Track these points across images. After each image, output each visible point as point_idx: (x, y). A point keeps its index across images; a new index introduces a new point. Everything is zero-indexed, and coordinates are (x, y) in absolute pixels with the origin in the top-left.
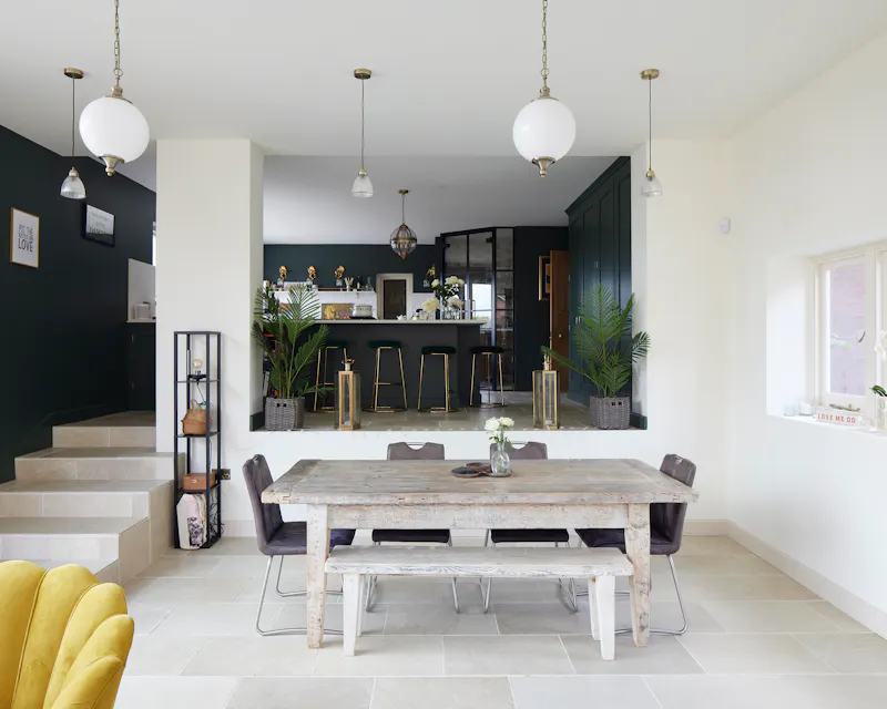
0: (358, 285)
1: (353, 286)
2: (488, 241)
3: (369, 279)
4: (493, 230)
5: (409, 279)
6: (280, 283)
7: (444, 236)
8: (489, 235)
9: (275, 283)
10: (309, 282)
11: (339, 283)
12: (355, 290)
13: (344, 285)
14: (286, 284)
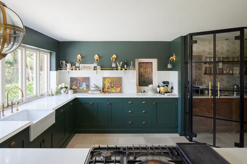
0: (125, 66)
1: (122, 67)
2: (236, 38)
3: (132, 63)
4: (241, 29)
5: (155, 62)
6: (77, 65)
7: (192, 35)
8: (238, 33)
9: (75, 65)
10: (95, 65)
11: (114, 65)
12: (123, 69)
13: (117, 67)
14: (81, 65)
